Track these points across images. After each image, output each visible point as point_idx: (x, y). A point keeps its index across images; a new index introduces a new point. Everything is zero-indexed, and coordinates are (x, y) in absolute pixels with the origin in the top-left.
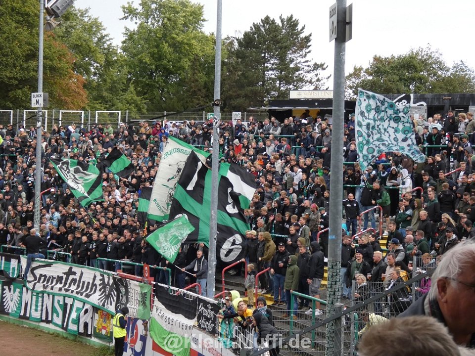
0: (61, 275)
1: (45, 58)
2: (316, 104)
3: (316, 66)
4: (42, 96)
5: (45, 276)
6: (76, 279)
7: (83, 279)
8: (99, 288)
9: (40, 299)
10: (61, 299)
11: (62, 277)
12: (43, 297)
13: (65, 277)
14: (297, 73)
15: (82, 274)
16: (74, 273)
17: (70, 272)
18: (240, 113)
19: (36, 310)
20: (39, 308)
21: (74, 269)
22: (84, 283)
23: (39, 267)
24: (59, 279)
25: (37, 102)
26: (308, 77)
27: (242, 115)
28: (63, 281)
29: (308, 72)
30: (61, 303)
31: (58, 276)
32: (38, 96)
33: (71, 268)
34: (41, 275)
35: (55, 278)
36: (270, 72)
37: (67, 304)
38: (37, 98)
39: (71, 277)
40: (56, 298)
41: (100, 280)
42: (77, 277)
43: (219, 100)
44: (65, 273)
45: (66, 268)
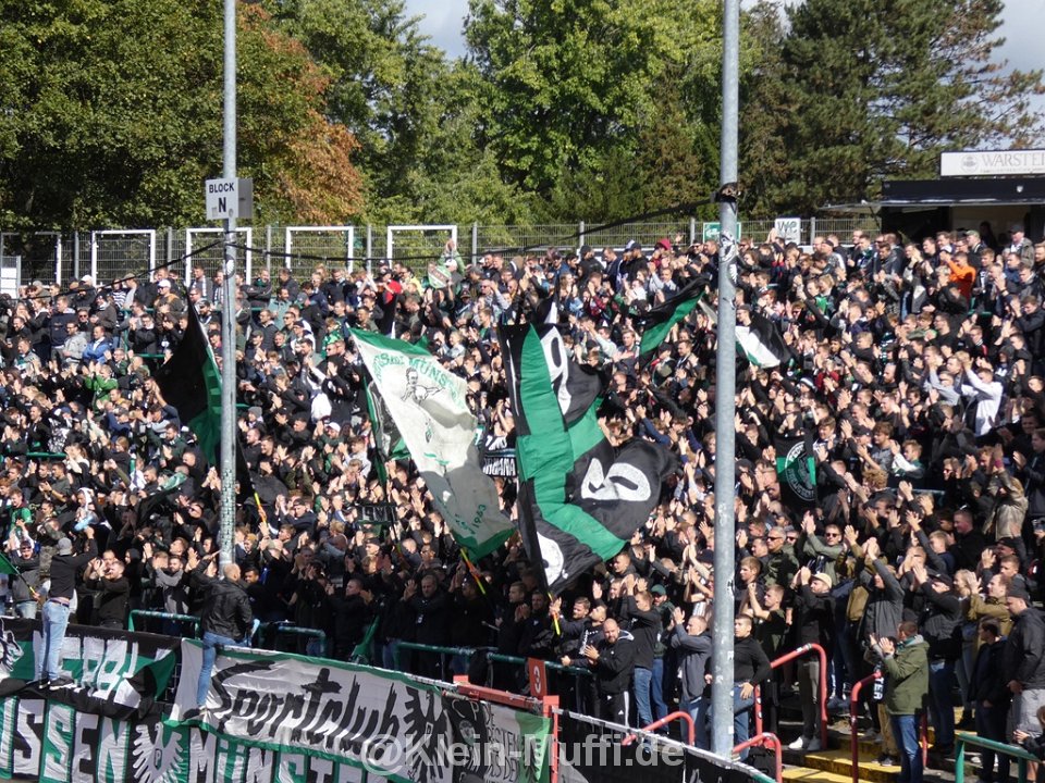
0: (298, 692)
1: (240, 79)
2: (1020, 189)
4: (236, 186)
5: (254, 695)
6: (340, 704)
7: (359, 703)
8: (404, 726)
9: (239, 761)
10: (299, 761)
11: (300, 700)
12: (246, 754)
13: (308, 698)
15: (356, 688)
16: (335, 688)
17: (324, 684)
18: (797, 221)
21: (337, 675)
22: (362, 713)
23: (238, 669)
24: (294, 703)
25: (222, 204)
27: (802, 225)
28: (305, 710)
30: (300, 770)
31: (290, 696)
32: (222, 188)
33: (325, 673)
34: (242, 693)
35: (281, 701)
36: (881, 102)
37: (315, 774)
38: (222, 195)
39: (325, 698)
40: (285, 760)
41: (408, 705)
42: (343, 697)
43: (734, 185)
44: (307, 688)
45: (311, 673)
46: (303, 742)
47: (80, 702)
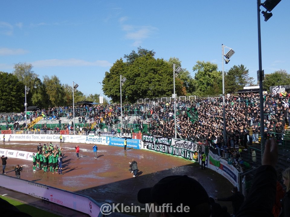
0: (182, 143)
1: (175, 83)
2: (252, 90)
3: (251, 78)
8: (193, 146)
9: (178, 150)
10: (183, 150)
12: (179, 149)
13: (183, 143)
14: (245, 80)
15: (188, 143)
16: (186, 143)
17: (185, 142)
18: (229, 94)
19: (177, 153)
20: (178, 152)
21: (186, 141)
23: (177, 141)
24: (182, 144)
26: (248, 81)
29: (248, 80)
30: (184, 151)
34: (178, 143)
36: (237, 81)
38: (174, 96)
39: (185, 144)
41: (193, 144)
42: (187, 144)
43: (224, 94)
45: (184, 141)
46: (184, 148)
47: (162, 144)
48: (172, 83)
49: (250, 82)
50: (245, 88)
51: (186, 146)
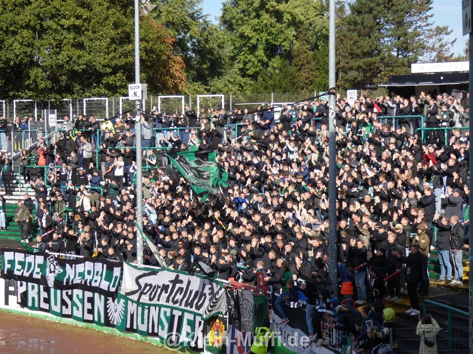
0: (167, 283)
2: (442, 78)
3: (440, 31)
4: (140, 87)
5: (151, 285)
6: (183, 288)
7: (190, 288)
8: (208, 297)
9: (146, 311)
10: (168, 311)
11: (168, 286)
12: (149, 309)
13: (171, 285)
14: (417, 38)
15: (189, 282)
16: (181, 282)
17: (177, 281)
18: (356, 91)
19: (143, 323)
20: (146, 321)
21: (182, 277)
22: (191, 292)
23: (144, 275)
24: (165, 288)
25: (135, 94)
26: (430, 42)
27: (358, 93)
28: (169, 290)
29: (431, 37)
30: (168, 314)
31: (164, 285)
32: (135, 88)
33: (177, 276)
34: (146, 285)
35: (160, 287)
36: (386, 39)
37: (174, 316)
38: (135, 90)
39: (178, 286)
40: (163, 309)
41: (210, 289)
42: (184, 286)
43: (334, 88)
44: (171, 282)
45: (172, 276)
46: (171, 304)
47: (85, 287)
48: (128, 38)
49: (437, 46)
50: (416, 69)
51: (179, 297)
